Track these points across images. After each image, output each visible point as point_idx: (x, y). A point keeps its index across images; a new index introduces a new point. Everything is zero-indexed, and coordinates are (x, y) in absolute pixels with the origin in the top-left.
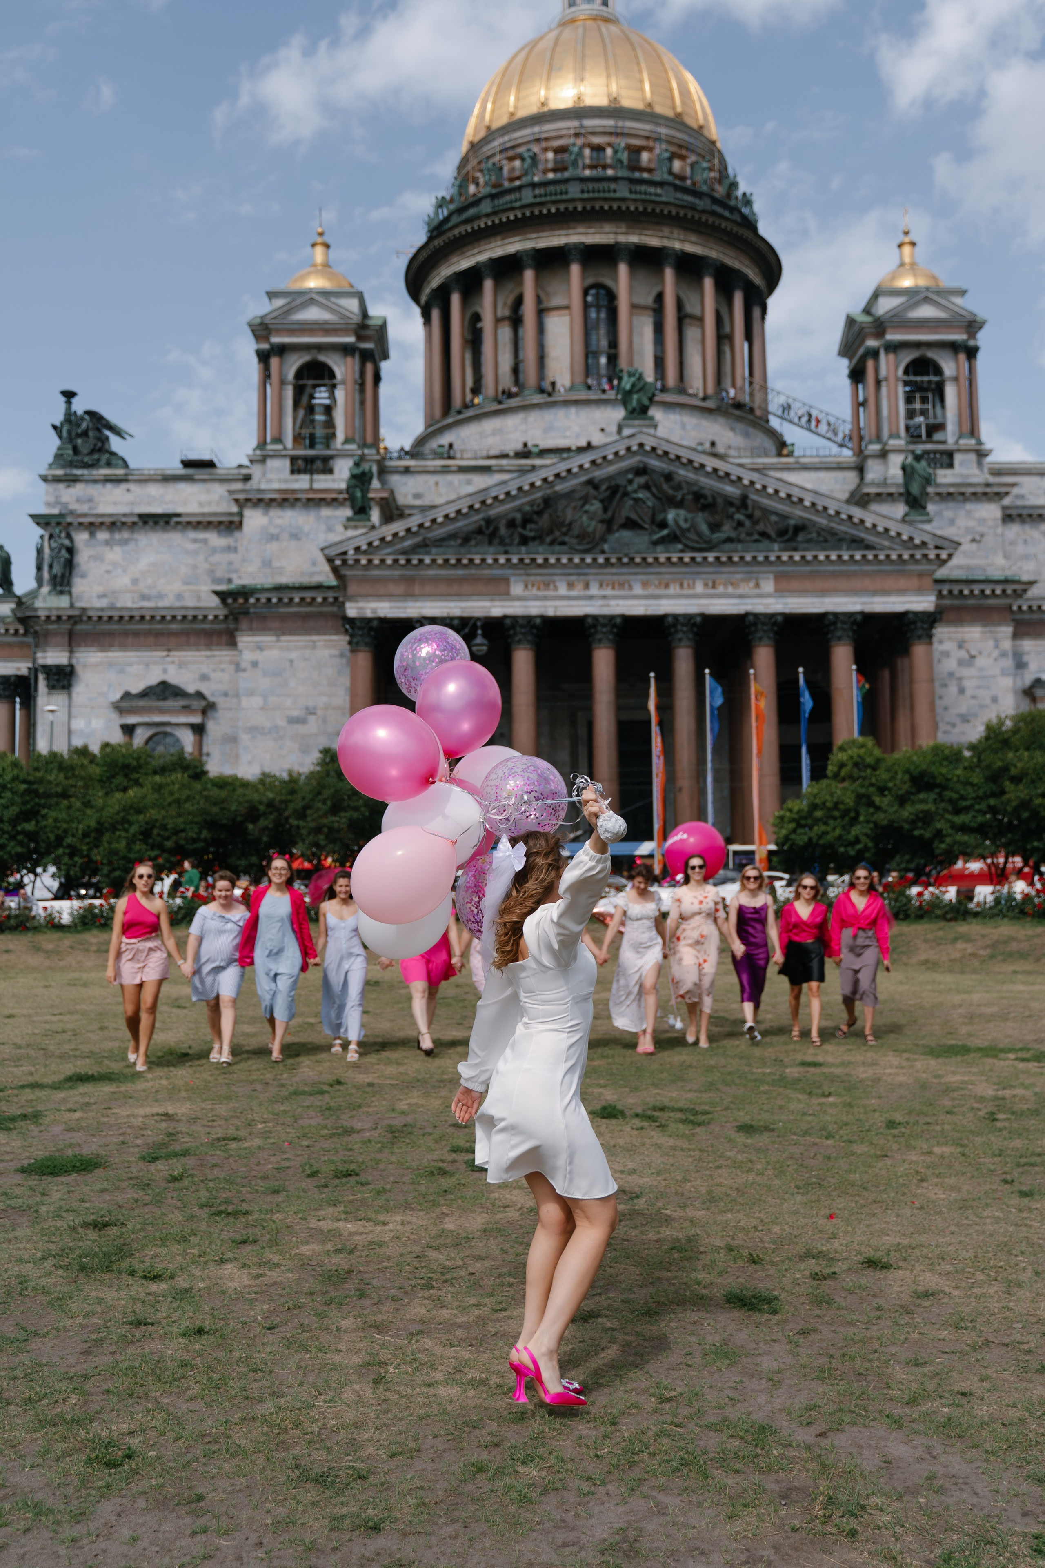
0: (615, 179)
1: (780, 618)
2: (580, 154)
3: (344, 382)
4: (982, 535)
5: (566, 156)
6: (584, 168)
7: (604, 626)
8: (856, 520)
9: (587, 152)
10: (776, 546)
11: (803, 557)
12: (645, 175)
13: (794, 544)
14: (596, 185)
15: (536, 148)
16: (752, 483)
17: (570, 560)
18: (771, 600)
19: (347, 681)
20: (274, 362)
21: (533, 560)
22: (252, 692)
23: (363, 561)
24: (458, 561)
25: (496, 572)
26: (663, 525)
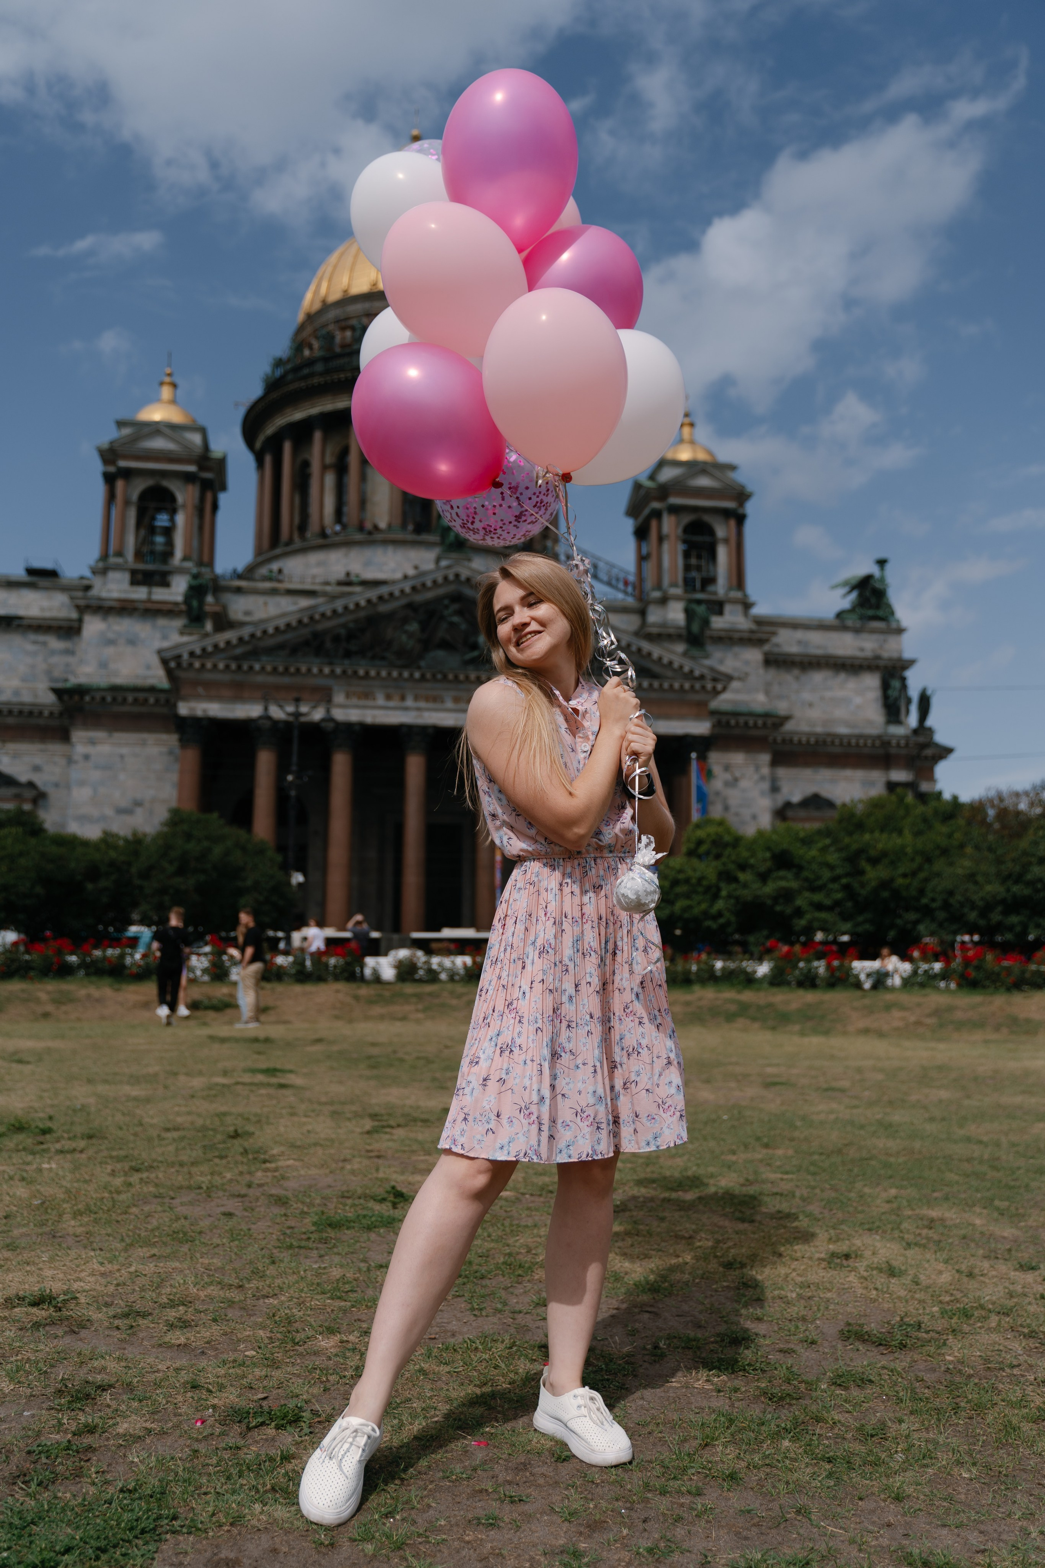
3: (184, 506)
4: (747, 674)
7: (418, 734)
8: (644, 652)
17: (389, 674)
19: (174, 777)
20: (120, 484)
21: (355, 673)
22: (82, 783)
23: (197, 665)
24: (286, 669)
25: (321, 682)
26: (474, 647)
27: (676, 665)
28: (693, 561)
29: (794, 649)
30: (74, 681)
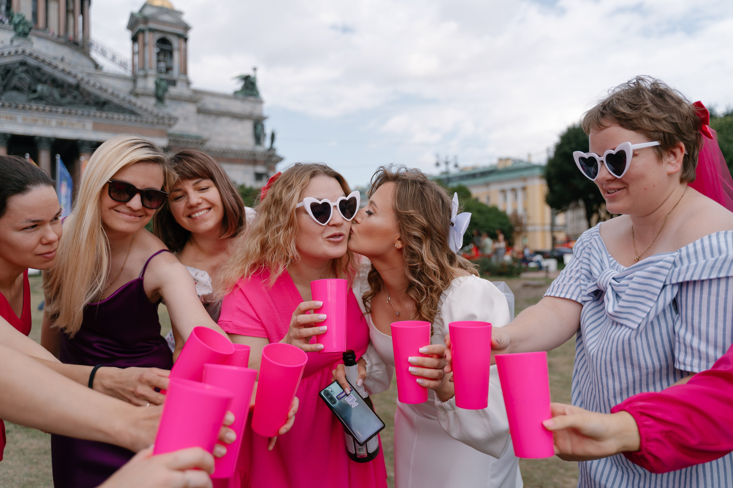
4: (188, 117)
8: (133, 102)
10: (94, 109)
13: (103, 109)
16: (83, 79)
18: (91, 134)
26: (35, 91)
27: (149, 111)
28: (162, 57)
29: (212, 107)
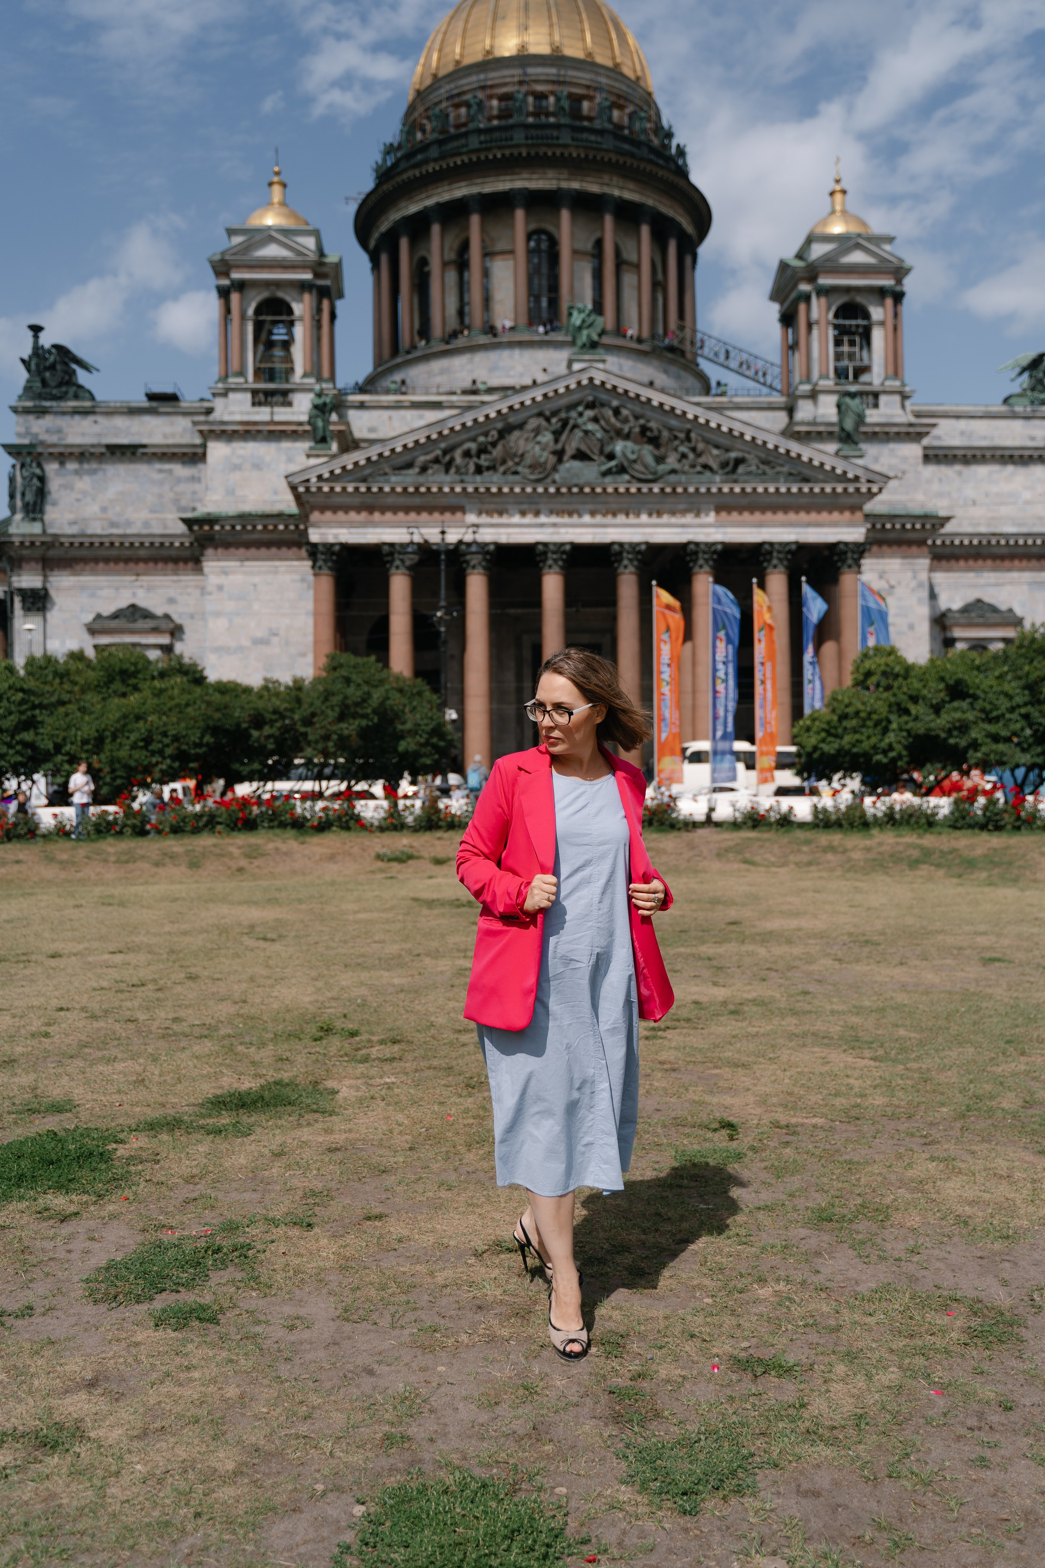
0: (557, 126)
1: (719, 547)
2: (524, 101)
3: (301, 319)
4: (904, 472)
5: (510, 103)
6: (529, 114)
7: (554, 553)
8: (793, 454)
9: (530, 99)
10: (718, 478)
11: (743, 489)
12: (586, 123)
13: (735, 477)
14: (539, 132)
15: (480, 95)
16: (696, 417)
17: (523, 489)
18: (712, 530)
19: (308, 604)
20: (235, 297)
21: (488, 489)
22: (218, 614)
23: (326, 489)
24: (417, 489)
25: (453, 501)
26: (611, 457)
27: (828, 467)
28: (846, 348)
29: (956, 442)
30: (203, 510)
